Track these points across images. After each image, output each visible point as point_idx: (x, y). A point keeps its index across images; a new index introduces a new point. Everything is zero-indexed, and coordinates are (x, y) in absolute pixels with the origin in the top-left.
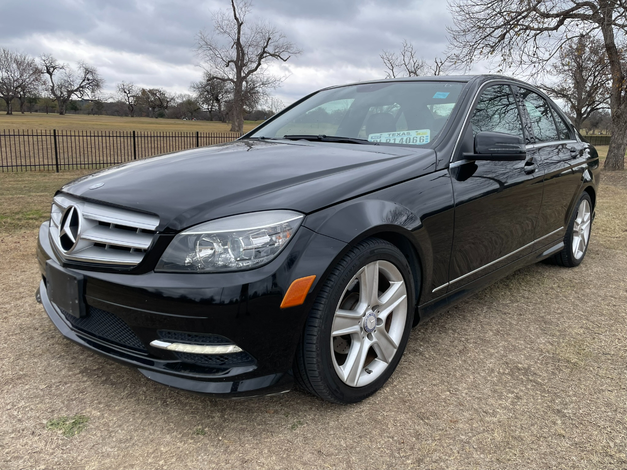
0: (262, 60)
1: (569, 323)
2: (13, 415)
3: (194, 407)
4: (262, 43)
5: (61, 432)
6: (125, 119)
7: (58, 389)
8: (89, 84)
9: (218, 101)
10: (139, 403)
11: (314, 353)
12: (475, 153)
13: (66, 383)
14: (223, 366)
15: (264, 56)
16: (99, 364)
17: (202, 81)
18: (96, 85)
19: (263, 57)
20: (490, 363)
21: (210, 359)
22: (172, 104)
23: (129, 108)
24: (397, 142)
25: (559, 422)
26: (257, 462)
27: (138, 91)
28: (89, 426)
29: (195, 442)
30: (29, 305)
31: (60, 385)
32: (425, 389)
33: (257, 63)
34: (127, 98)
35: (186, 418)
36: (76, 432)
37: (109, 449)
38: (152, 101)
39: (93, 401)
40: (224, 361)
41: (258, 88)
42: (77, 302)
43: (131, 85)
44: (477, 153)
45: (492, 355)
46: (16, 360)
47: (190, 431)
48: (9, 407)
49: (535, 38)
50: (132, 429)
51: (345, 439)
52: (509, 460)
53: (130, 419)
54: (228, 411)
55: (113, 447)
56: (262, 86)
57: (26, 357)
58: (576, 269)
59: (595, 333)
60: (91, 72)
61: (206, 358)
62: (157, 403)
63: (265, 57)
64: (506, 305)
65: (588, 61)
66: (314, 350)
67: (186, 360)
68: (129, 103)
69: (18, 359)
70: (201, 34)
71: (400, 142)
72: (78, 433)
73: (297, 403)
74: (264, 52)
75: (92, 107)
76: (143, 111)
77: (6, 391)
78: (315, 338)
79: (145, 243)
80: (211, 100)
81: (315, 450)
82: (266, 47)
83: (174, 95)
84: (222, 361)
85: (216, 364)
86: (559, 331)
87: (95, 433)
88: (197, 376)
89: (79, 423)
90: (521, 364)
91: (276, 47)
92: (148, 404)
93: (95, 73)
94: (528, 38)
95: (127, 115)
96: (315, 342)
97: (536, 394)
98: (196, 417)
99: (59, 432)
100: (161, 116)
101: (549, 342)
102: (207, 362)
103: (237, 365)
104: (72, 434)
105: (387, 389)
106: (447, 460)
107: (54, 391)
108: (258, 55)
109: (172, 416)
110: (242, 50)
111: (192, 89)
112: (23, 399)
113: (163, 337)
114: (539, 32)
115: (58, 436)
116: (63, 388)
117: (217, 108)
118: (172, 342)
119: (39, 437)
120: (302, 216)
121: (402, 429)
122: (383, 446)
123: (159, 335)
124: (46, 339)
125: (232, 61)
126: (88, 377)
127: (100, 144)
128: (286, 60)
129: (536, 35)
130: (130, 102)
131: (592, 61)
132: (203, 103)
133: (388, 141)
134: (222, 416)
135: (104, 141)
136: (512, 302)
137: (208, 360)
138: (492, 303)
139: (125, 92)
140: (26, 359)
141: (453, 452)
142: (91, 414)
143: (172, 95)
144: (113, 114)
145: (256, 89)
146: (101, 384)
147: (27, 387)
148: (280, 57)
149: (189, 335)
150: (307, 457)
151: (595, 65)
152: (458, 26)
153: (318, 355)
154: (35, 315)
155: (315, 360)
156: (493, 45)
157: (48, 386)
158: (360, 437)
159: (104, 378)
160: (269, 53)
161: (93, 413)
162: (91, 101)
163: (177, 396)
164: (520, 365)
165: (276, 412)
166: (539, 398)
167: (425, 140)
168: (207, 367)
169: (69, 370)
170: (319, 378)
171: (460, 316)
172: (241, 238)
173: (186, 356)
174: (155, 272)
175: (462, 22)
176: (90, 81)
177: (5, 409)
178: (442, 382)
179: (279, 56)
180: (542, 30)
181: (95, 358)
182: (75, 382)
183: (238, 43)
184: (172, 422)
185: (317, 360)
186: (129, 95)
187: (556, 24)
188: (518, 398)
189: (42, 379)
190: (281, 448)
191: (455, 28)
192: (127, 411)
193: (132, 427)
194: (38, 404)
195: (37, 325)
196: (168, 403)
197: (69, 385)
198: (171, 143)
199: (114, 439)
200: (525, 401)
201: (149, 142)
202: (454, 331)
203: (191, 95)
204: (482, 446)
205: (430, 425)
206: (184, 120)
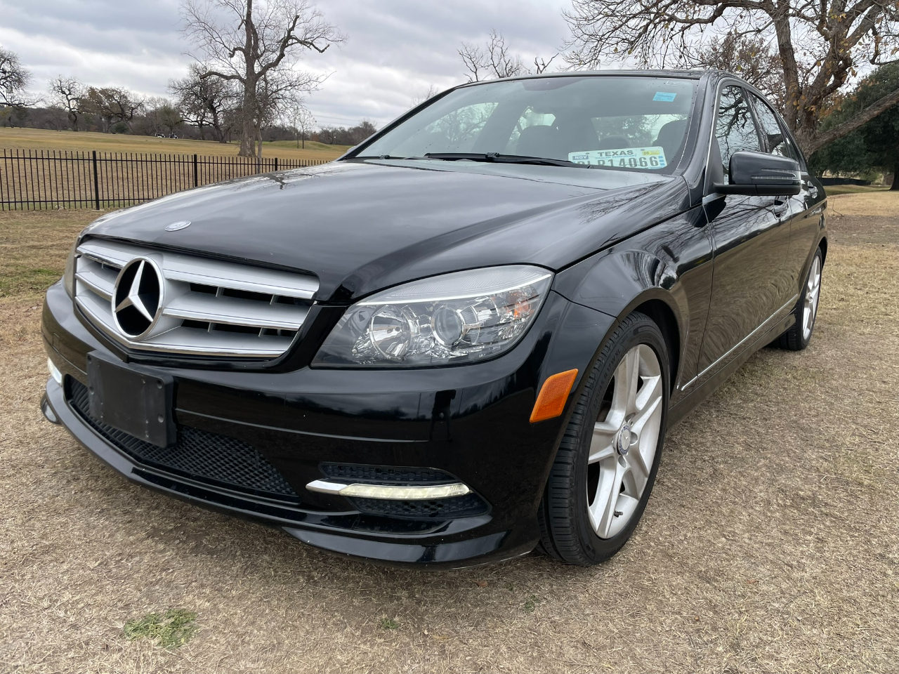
0: (286, 49)
1: (834, 428)
2: (59, 618)
3: (360, 584)
4: (287, 24)
5: (156, 641)
6: (63, 134)
7: (120, 567)
8: (5, 78)
9: (213, 110)
10: (268, 582)
11: (566, 490)
12: (730, 184)
13: (131, 556)
14: (436, 519)
15: (289, 43)
16: (175, 519)
17: (187, 78)
18: (16, 81)
19: (289, 45)
20: (760, 492)
21: (413, 507)
22: (139, 112)
23: (70, 117)
24: (616, 164)
25: (890, 572)
26: (497, 667)
27: (85, 91)
28: (199, 627)
29: (387, 642)
30: (13, 427)
31: (121, 560)
32: (689, 535)
33: (278, 54)
34: (66, 102)
35: (356, 602)
36: (183, 640)
37: (250, 665)
38: (106, 108)
39: (190, 583)
40: (435, 510)
41: (283, 91)
42: (161, 421)
43: (72, 82)
44: (735, 184)
45: (756, 479)
46: (27, 521)
47: (371, 623)
48: (46, 604)
49: (683, 34)
50: (274, 627)
51: (612, 620)
52: (854, 634)
53: (264, 610)
54: (417, 588)
55: (255, 661)
56: (290, 88)
57: (43, 516)
58: (805, 353)
59: (875, 442)
60: (8, 60)
61: (406, 507)
62: (298, 580)
63: (292, 44)
64: (739, 406)
65: (736, 70)
66: (567, 486)
67: (370, 510)
68: (71, 109)
69: (30, 520)
70: (189, 4)
71: (620, 164)
72: (187, 641)
73: (518, 568)
74: (289, 37)
75: (10, 115)
76: (92, 123)
77: (29, 576)
78: (569, 467)
79: (294, 321)
80: (201, 108)
81: (577, 641)
82: (292, 29)
83: (143, 99)
84: (432, 509)
85: (424, 516)
86: (828, 440)
87: (214, 638)
88: (396, 536)
89: (181, 622)
90: (802, 490)
91: (307, 31)
92: (284, 583)
93: (14, 62)
94: (673, 33)
95: (65, 128)
96: (568, 474)
97: (842, 533)
98: (371, 600)
99: (153, 642)
100: (121, 130)
101: (822, 457)
102: (406, 513)
103: (459, 515)
104: (177, 643)
105: (637, 538)
106: (772, 642)
107: (114, 570)
108: (280, 41)
109: (331, 600)
110: (255, 33)
111: (172, 91)
112: (66, 588)
113: (329, 474)
114: (688, 24)
115: (154, 649)
116: (130, 564)
117: (211, 120)
118: (348, 483)
119: (120, 653)
120: (549, 275)
121: (688, 600)
122: (673, 628)
123: (322, 471)
124: (65, 482)
125: (240, 49)
126: (166, 543)
127: (34, 171)
128: (323, 51)
129: (683, 29)
130: (72, 107)
131: (742, 70)
132: (189, 113)
133: (601, 163)
134: (411, 596)
135: (40, 167)
136: (745, 401)
137: (409, 508)
138: (718, 403)
139: (63, 92)
140: (45, 518)
141: (775, 629)
142: (195, 606)
143: (138, 98)
144: (42, 127)
145: (280, 92)
146: (191, 553)
147: (65, 567)
148: (313, 46)
149: (378, 471)
150: (570, 653)
151: (746, 75)
152: (579, 10)
153: (572, 493)
154: (29, 443)
155: (567, 501)
156: (633, 40)
157: (102, 563)
158: (633, 616)
159: (193, 544)
160: (296, 39)
161: (197, 604)
162: (9, 105)
163: (324, 566)
164: (802, 493)
165: (491, 584)
166: (849, 538)
167: (659, 163)
168: (409, 521)
169: (129, 534)
170: (569, 529)
171: (686, 424)
172: (459, 311)
173: (369, 504)
174: (312, 368)
175: (583, 6)
176: (7, 74)
177: (40, 608)
178: (708, 522)
179: (311, 44)
180: (692, 22)
181: (164, 511)
182: (146, 553)
183: (248, 22)
184: (337, 611)
185: (570, 501)
186: (69, 97)
187: (712, 15)
188: (821, 540)
189: (86, 552)
190: (524, 643)
191: (575, 14)
192: (254, 596)
193: (273, 624)
194: (96, 594)
195: (40, 460)
196: (316, 579)
197: (137, 559)
198: (149, 172)
199: (252, 647)
200: (833, 545)
201: (114, 169)
202: (688, 445)
203: (169, 99)
204: (808, 616)
205: (724, 591)
206: (159, 138)
